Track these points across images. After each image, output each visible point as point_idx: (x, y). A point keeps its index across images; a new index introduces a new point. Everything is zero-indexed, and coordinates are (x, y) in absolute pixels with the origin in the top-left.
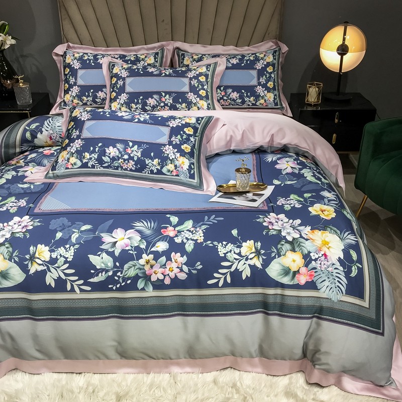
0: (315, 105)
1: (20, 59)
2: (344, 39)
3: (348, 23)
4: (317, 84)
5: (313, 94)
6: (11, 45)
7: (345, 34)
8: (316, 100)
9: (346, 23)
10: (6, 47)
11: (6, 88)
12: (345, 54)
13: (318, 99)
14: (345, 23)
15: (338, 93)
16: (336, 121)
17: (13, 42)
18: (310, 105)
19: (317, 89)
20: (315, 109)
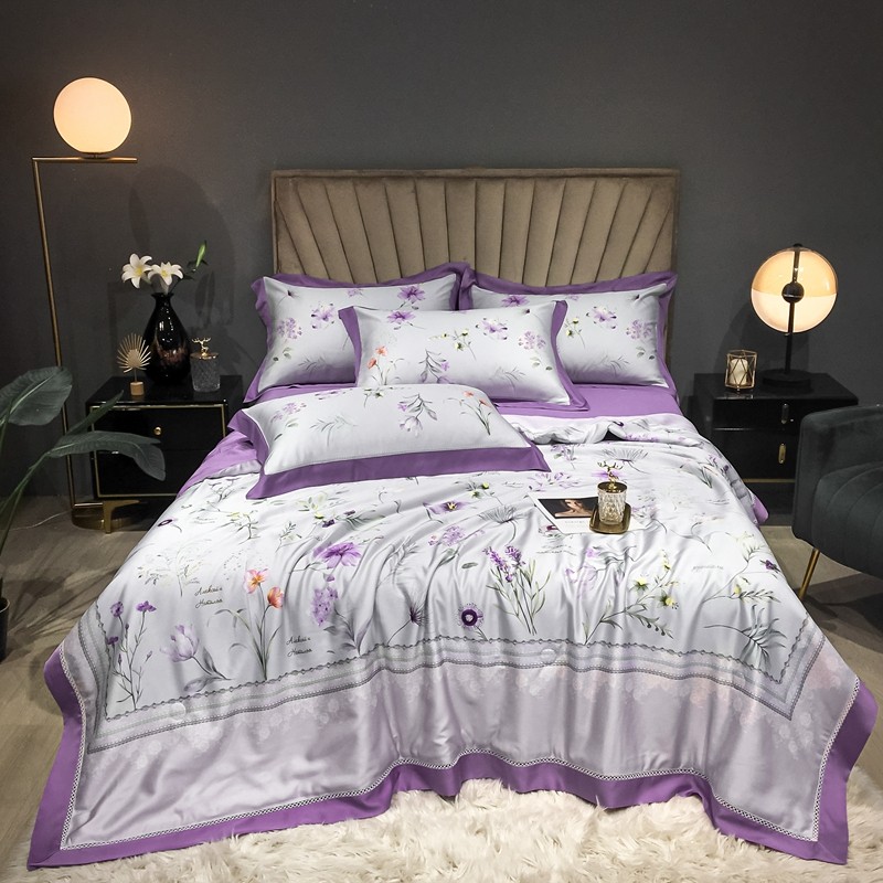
0: (744, 391)
2: (795, 275)
3: (801, 246)
4: (747, 354)
5: (739, 372)
7: (796, 265)
8: (744, 382)
9: (797, 247)
12: (798, 300)
13: (749, 379)
14: (796, 245)
15: (787, 370)
16: (784, 419)
18: (733, 390)
19: (745, 362)
20: (743, 397)
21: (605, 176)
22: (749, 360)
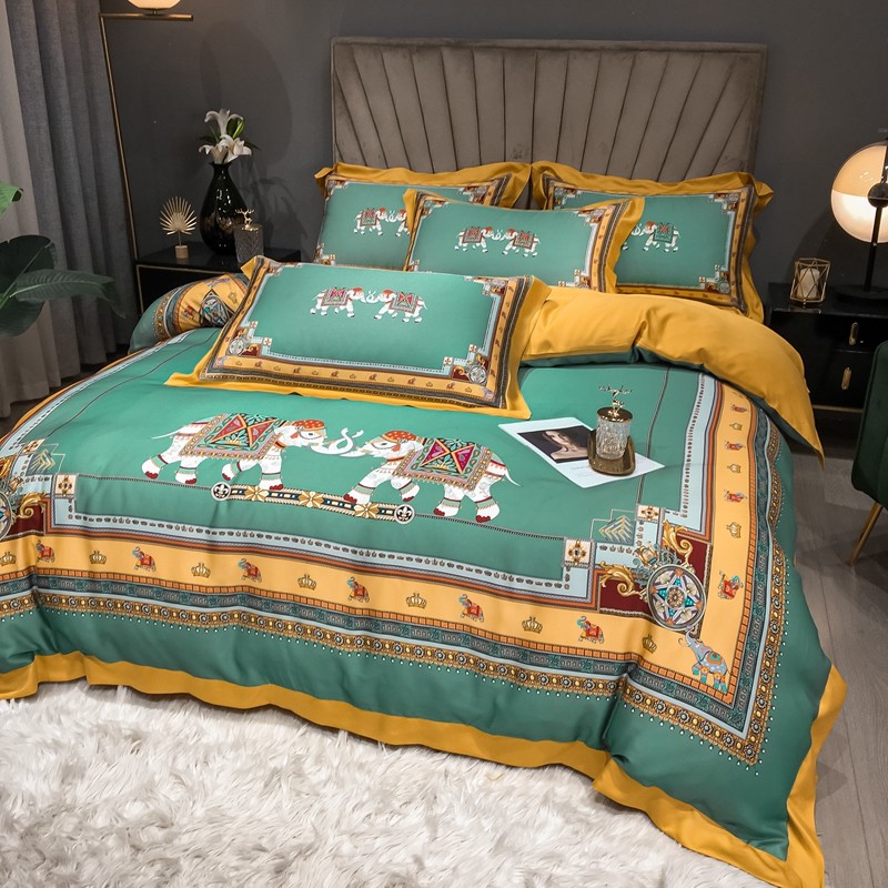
0: (809, 305)
1: (260, 187)
2: (884, 174)
4: (819, 263)
5: (808, 283)
6: (241, 157)
8: (813, 295)
10: (231, 158)
11: (223, 232)
13: (818, 292)
15: (868, 286)
16: (852, 341)
17: (247, 151)
18: (799, 304)
19: (816, 273)
20: (810, 311)
21: (679, 51)
22: (821, 269)
